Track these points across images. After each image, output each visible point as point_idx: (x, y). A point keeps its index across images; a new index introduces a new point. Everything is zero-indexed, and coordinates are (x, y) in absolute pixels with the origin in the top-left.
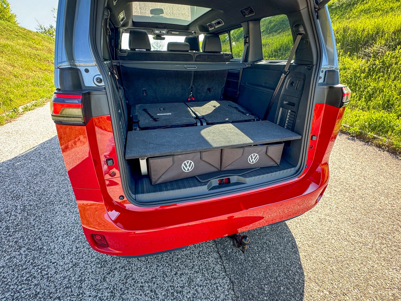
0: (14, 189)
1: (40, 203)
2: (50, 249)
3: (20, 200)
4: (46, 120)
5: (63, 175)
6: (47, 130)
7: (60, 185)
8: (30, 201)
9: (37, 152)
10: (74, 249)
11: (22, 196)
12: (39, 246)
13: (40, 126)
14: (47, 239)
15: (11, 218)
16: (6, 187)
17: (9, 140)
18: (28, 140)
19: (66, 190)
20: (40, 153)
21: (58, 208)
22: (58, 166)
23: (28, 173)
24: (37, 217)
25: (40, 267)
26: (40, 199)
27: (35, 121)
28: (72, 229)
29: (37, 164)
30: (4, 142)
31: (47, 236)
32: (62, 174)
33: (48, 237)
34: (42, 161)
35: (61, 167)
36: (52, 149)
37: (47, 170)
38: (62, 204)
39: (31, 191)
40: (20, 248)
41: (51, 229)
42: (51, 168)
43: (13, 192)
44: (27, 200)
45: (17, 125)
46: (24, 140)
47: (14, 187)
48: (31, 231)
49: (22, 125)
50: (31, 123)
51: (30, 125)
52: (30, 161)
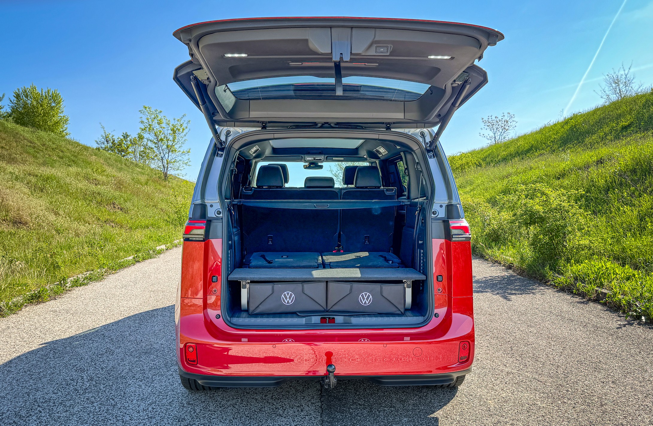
0: (77, 364)
1: (110, 376)
2: (124, 406)
3: (86, 373)
4: (108, 300)
5: (137, 357)
6: (111, 311)
7: (133, 365)
8: (98, 374)
9: (99, 333)
10: (150, 409)
11: (87, 370)
13: (99, 306)
15: (78, 384)
16: (67, 362)
17: (58, 319)
18: (85, 320)
19: (141, 369)
20: (103, 334)
21: (131, 381)
22: (130, 348)
23: (91, 352)
24: (107, 385)
25: (115, 415)
26: (109, 374)
27: (92, 300)
28: (149, 397)
29: (101, 345)
30: (52, 321)
31: (120, 399)
32: (135, 356)
34: (107, 343)
35: (133, 349)
36: (121, 332)
37: (116, 352)
38: (137, 379)
39: (97, 367)
40: (93, 403)
41: (124, 395)
42: (120, 350)
43: (75, 366)
44: (93, 373)
45: (65, 303)
46: (79, 320)
47: (75, 362)
48: (102, 394)
49: (72, 304)
50: (86, 301)
51: (84, 304)
52: (91, 342)
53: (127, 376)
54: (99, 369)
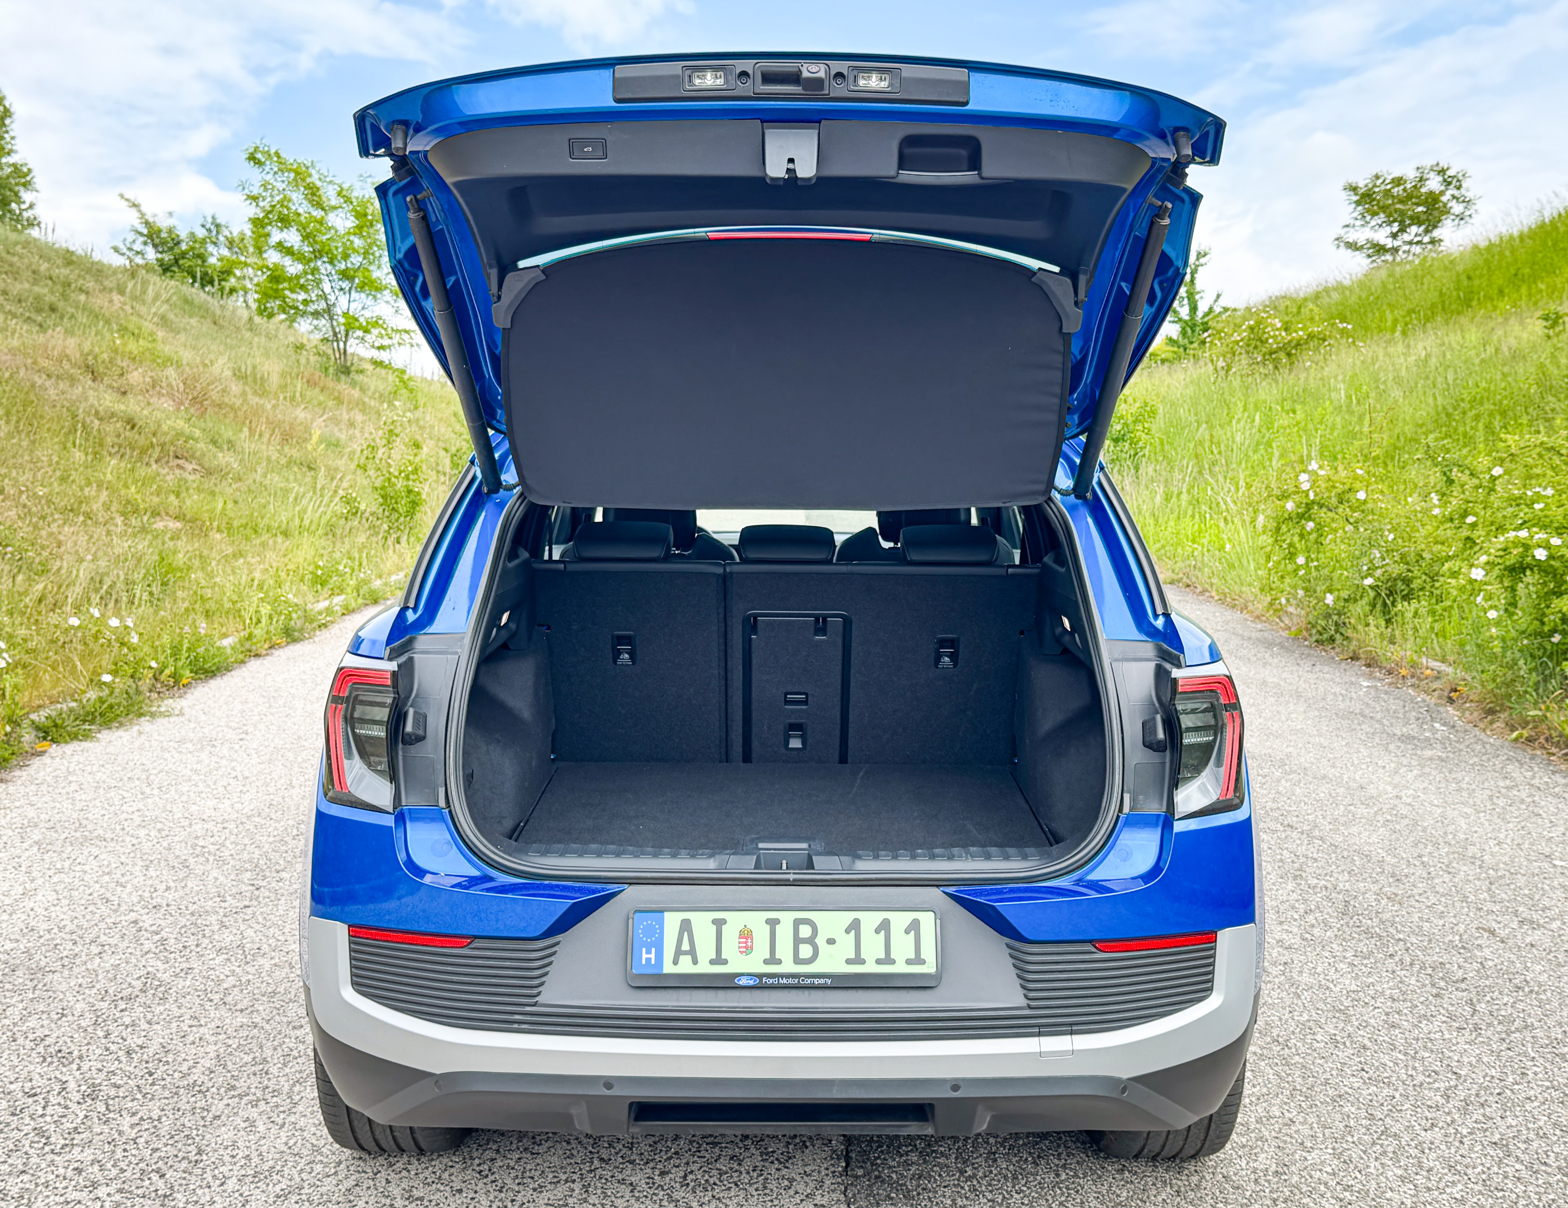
0: (47, 1033)
1: (153, 1084)
3: (74, 1066)
5: (242, 1011)
7: (230, 1042)
8: (113, 1073)
11: (81, 1058)
12: (157, 1190)
14: (184, 1179)
15: (49, 1111)
16: (15, 1024)
19: (254, 1059)
21: (221, 1105)
22: (222, 977)
23: (94, 991)
24: (142, 1119)
26: (151, 1074)
28: (278, 1168)
31: (184, 1172)
32: (239, 1007)
33: (190, 1173)
37: (174, 989)
38: (241, 1096)
39: (113, 1048)
40: (94, 1185)
41: (198, 1157)
42: (188, 983)
43: (42, 1040)
44: (100, 1070)
47: (42, 1026)
48: (125, 1150)
53: (211, 1084)
54: (121, 1053)
